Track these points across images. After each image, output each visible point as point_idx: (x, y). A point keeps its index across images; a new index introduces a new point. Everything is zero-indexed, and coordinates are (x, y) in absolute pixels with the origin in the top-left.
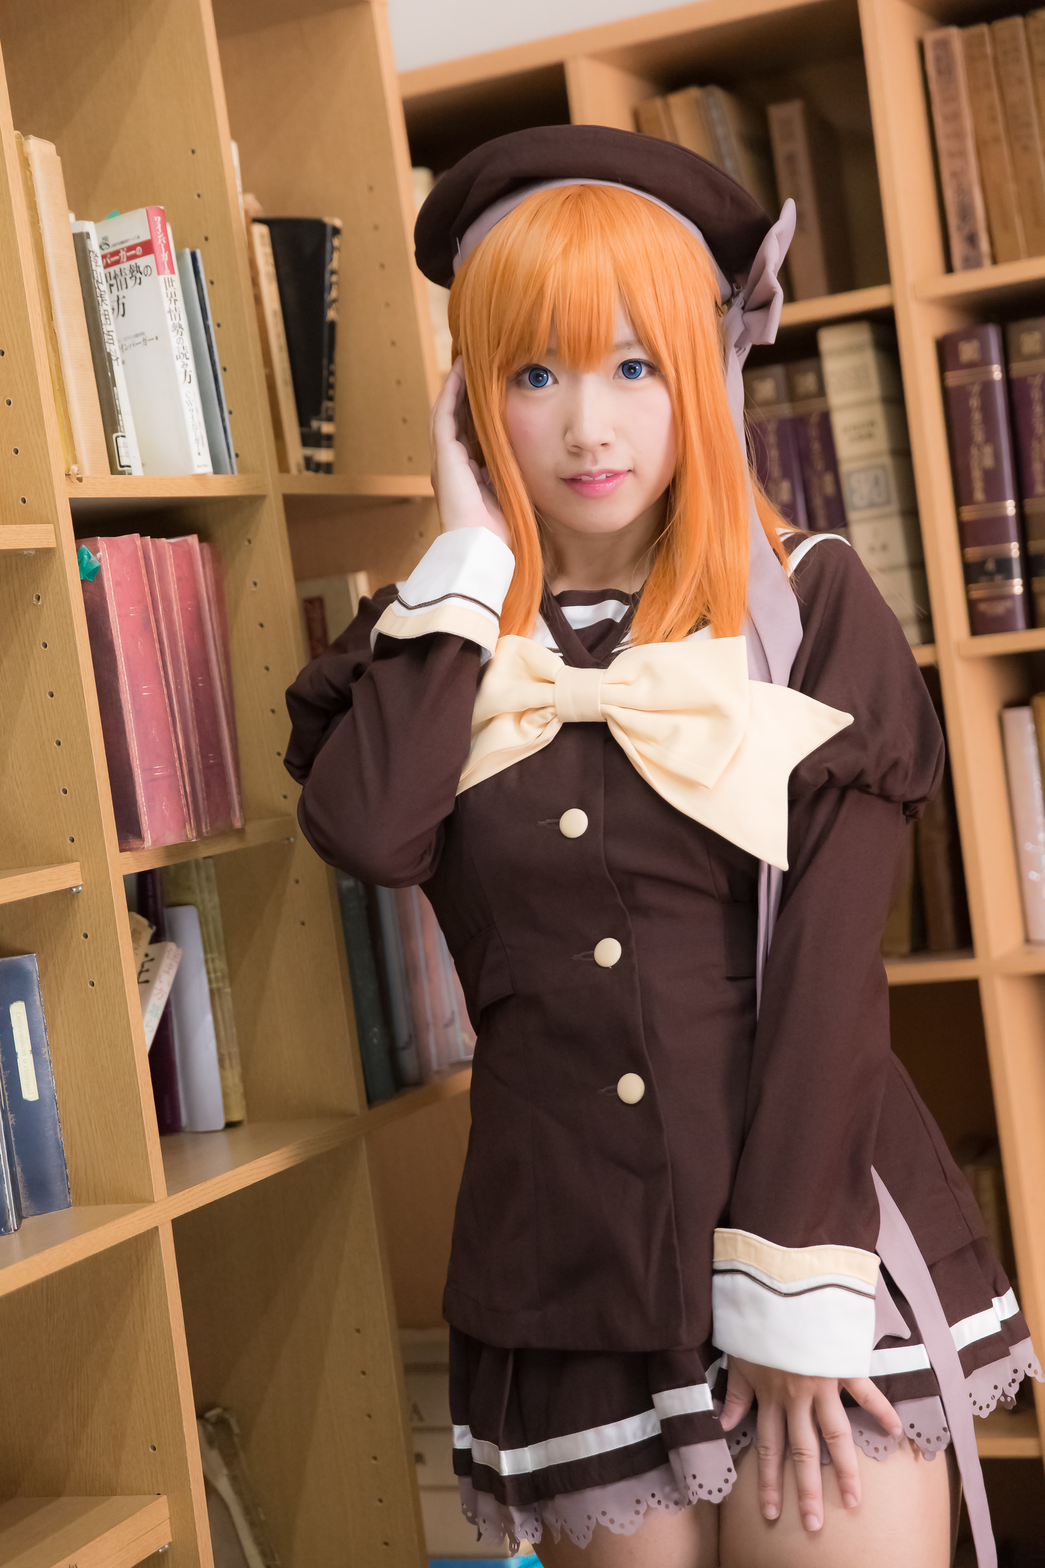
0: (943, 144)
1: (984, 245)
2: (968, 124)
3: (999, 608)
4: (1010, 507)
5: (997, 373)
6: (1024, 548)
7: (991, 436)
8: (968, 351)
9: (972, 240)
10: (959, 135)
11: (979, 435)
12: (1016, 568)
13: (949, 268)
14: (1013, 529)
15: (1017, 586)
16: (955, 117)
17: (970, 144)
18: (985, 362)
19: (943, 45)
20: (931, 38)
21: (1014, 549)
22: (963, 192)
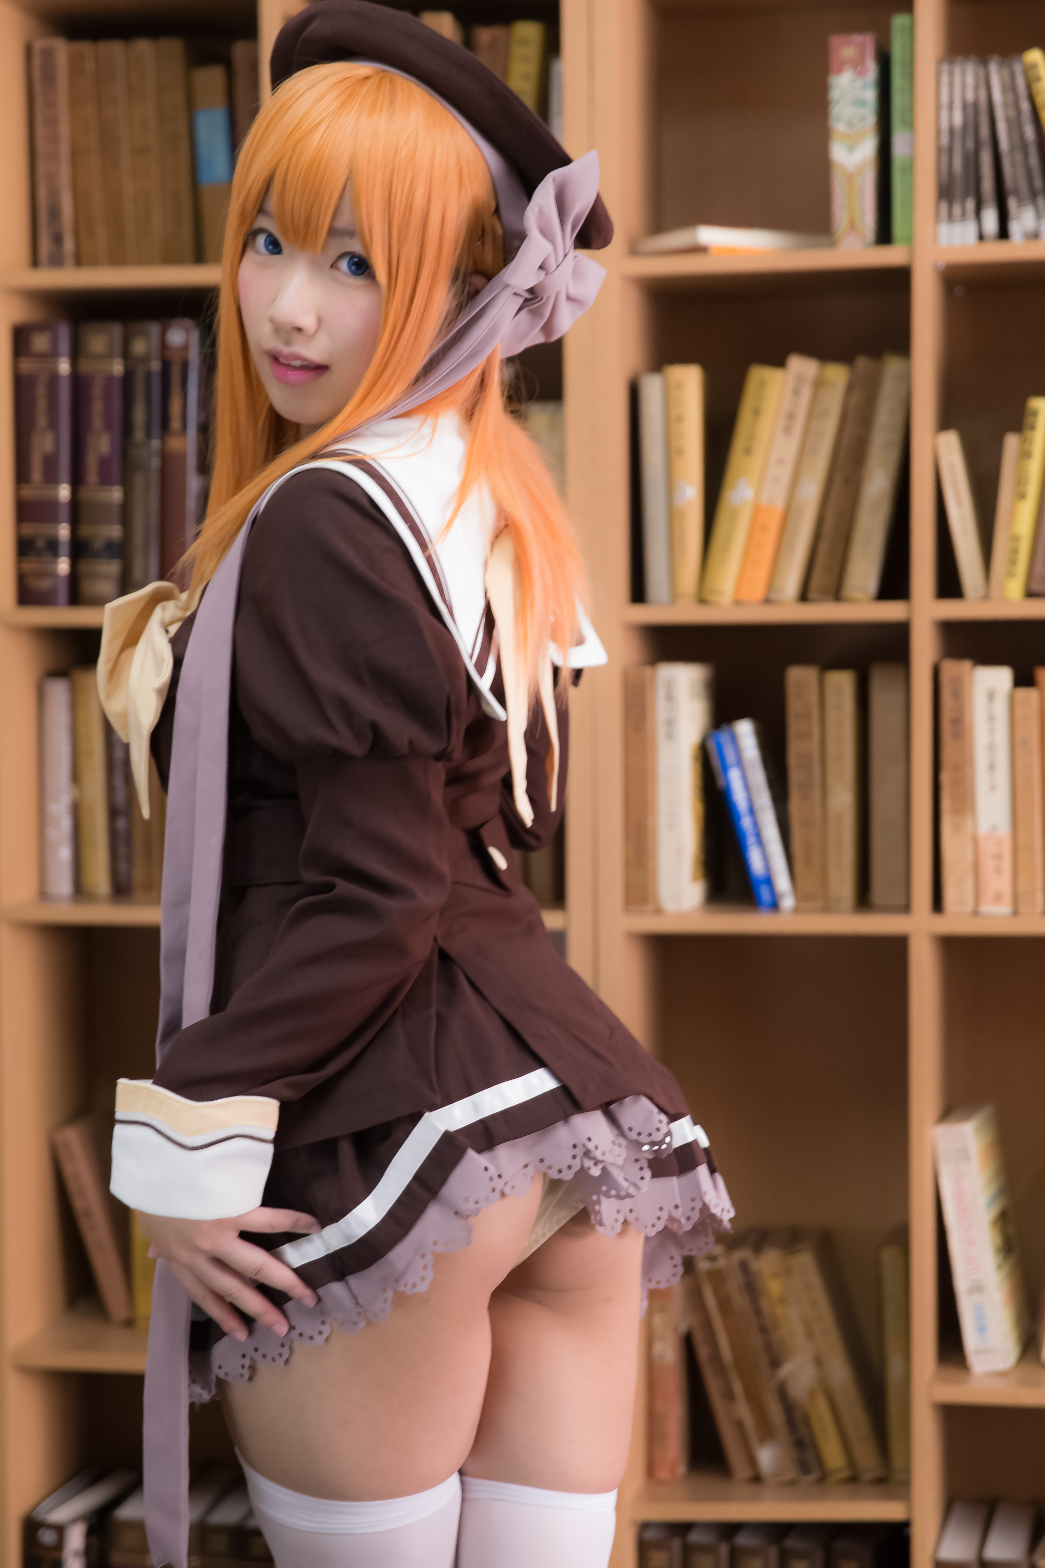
0: (42, 146)
1: (69, 245)
2: (64, 129)
3: (44, 584)
4: (64, 492)
5: (64, 367)
6: (74, 531)
7: (53, 424)
8: (40, 342)
9: (57, 239)
10: (54, 139)
11: (42, 420)
12: (64, 548)
13: (35, 262)
14: (64, 513)
15: (63, 566)
16: (52, 122)
17: (64, 150)
18: (54, 354)
19: (48, 55)
20: (39, 44)
21: (64, 531)
22: (54, 193)
